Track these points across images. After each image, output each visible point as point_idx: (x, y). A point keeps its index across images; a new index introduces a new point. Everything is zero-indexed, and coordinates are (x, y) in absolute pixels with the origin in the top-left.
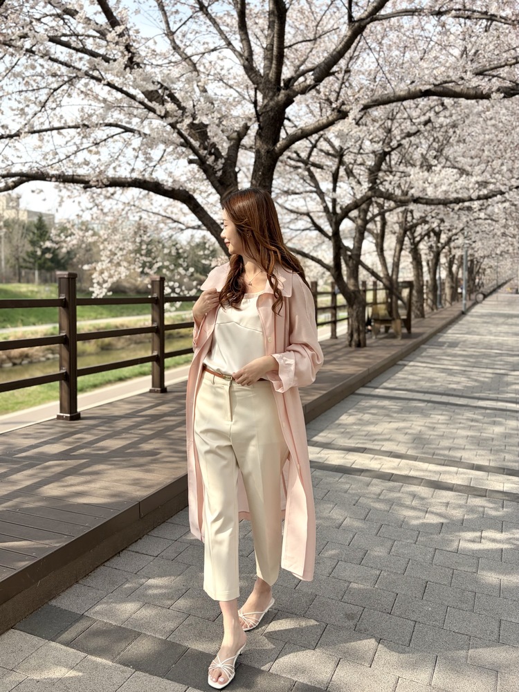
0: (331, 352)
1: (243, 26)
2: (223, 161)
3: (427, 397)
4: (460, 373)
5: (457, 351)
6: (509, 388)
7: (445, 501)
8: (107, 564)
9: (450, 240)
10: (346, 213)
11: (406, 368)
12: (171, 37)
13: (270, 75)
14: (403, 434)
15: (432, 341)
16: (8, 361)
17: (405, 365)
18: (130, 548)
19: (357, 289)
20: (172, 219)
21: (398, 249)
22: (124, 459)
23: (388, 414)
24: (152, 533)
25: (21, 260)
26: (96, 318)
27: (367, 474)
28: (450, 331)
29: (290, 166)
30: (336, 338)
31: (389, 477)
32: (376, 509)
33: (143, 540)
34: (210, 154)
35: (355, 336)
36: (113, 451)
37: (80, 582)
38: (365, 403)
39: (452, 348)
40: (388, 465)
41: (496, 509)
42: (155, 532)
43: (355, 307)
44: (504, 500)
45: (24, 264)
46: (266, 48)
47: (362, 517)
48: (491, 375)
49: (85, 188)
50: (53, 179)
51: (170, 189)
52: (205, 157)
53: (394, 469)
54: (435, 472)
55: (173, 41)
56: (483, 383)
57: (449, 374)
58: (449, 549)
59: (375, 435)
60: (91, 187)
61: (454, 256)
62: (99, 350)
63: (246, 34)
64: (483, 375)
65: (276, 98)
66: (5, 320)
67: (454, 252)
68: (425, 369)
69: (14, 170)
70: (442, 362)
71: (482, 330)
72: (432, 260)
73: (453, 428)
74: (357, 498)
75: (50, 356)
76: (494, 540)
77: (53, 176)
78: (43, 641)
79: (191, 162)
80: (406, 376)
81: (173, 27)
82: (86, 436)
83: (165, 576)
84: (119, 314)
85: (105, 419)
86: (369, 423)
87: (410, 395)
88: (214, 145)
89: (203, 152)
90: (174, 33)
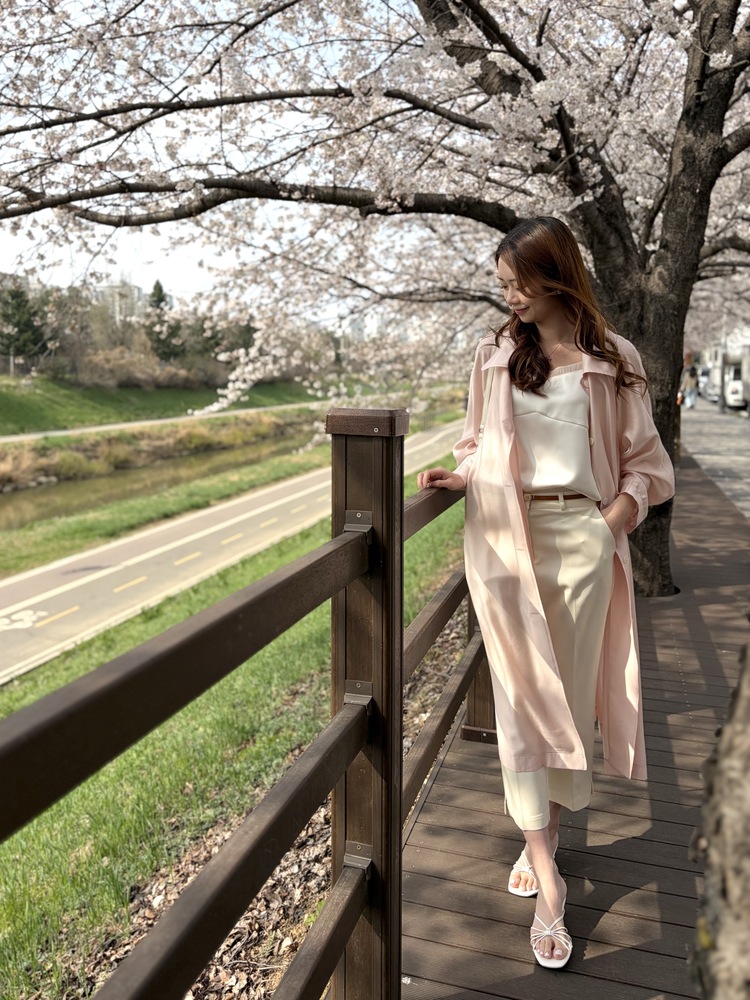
26: (101, 424)
62: (112, 469)
84: (132, 417)
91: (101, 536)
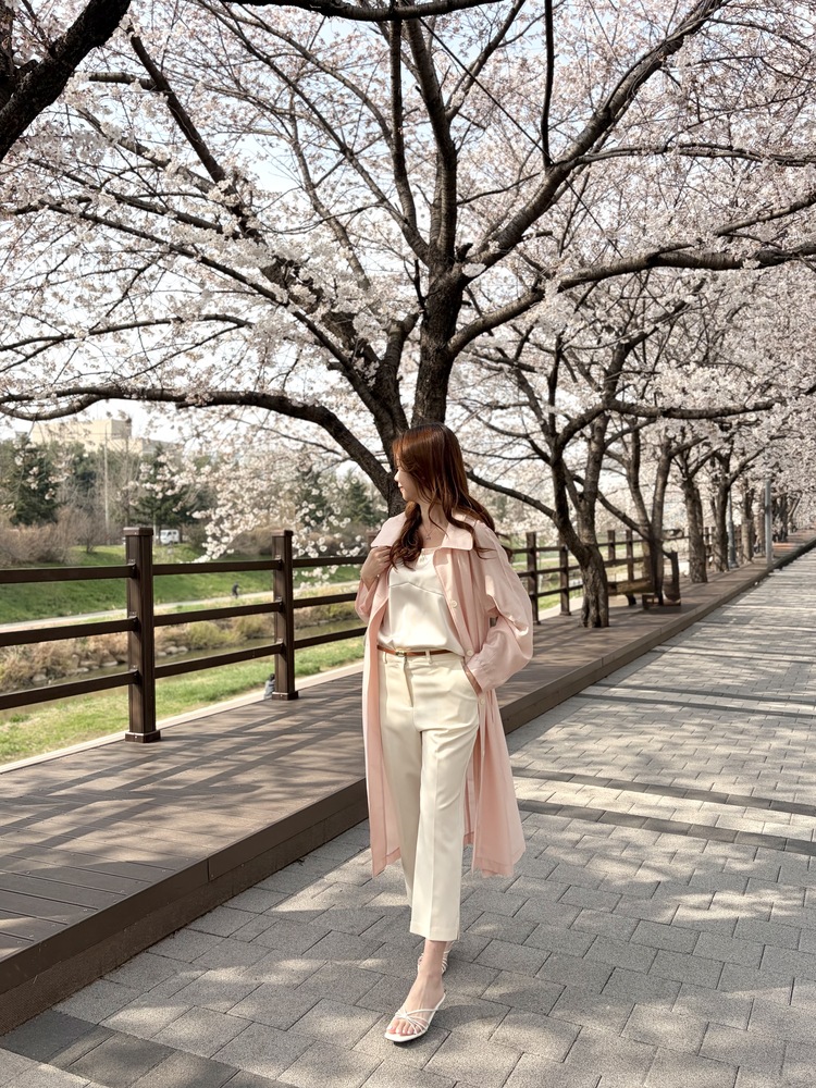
0: (554, 636)
1: (401, 174)
2: (377, 365)
3: (684, 698)
4: (741, 663)
5: (747, 630)
6: (810, 683)
7: (671, 850)
8: (152, 950)
9: (743, 467)
10: (570, 433)
11: (664, 656)
12: (311, 193)
13: (439, 242)
14: (633, 754)
15: (712, 616)
16: (111, 658)
17: (664, 652)
18: (191, 927)
19: (593, 543)
20: (325, 448)
21: (660, 482)
22: (205, 796)
23: (622, 726)
24: (230, 904)
25: (132, 511)
27: (566, 812)
28: (742, 601)
29: (489, 368)
30: (570, 614)
31: (600, 817)
32: (567, 864)
33: (214, 913)
34: (359, 355)
35: (592, 611)
36: (193, 785)
37: (107, 977)
38: (589, 709)
39: (740, 626)
40: (602, 798)
41: (745, 861)
42: (232, 903)
43: (590, 568)
44: (758, 846)
45: (136, 517)
46: (434, 205)
47: (544, 875)
48: (787, 665)
49: (179, 407)
50: (134, 396)
51: (300, 406)
52: (351, 359)
53: (607, 805)
54: (667, 809)
55: (314, 197)
56: (774, 675)
57: (726, 664)
58: (660, 920)
59: (593, 755)
60: (187, 406)
61: (753, 491)
63: (406, 185)
64: (776, 664)
65: (447, 274)
66: (107, 598)
67: (751, 485)
68: (693, 657)
69: (83, 384)
70: (720, 646)
71: (789, 599)
72: (718, 497)
73: (711, 744)
74: (542, 848)
75: (173, 649)
76: (730, 906)
77: (134, 391)
78: (29, 1063)
79: (331, 367)
80: (660, 668)
81: (315, 179)
82: (161, 765)
83: (232, 966)
85: (197, 741)
86: (588, 738)
87: (659, 695)
88: (364, 342)
89: (347, 353)
90: (314, 186)
91: (201, 699)
